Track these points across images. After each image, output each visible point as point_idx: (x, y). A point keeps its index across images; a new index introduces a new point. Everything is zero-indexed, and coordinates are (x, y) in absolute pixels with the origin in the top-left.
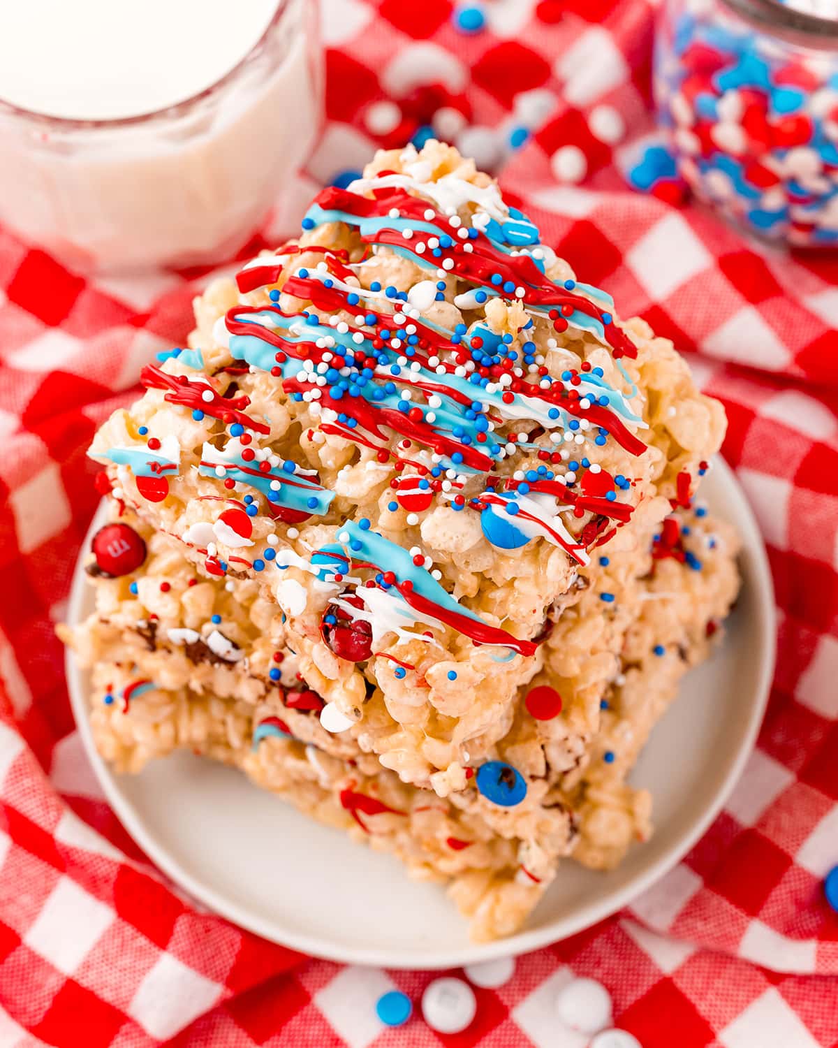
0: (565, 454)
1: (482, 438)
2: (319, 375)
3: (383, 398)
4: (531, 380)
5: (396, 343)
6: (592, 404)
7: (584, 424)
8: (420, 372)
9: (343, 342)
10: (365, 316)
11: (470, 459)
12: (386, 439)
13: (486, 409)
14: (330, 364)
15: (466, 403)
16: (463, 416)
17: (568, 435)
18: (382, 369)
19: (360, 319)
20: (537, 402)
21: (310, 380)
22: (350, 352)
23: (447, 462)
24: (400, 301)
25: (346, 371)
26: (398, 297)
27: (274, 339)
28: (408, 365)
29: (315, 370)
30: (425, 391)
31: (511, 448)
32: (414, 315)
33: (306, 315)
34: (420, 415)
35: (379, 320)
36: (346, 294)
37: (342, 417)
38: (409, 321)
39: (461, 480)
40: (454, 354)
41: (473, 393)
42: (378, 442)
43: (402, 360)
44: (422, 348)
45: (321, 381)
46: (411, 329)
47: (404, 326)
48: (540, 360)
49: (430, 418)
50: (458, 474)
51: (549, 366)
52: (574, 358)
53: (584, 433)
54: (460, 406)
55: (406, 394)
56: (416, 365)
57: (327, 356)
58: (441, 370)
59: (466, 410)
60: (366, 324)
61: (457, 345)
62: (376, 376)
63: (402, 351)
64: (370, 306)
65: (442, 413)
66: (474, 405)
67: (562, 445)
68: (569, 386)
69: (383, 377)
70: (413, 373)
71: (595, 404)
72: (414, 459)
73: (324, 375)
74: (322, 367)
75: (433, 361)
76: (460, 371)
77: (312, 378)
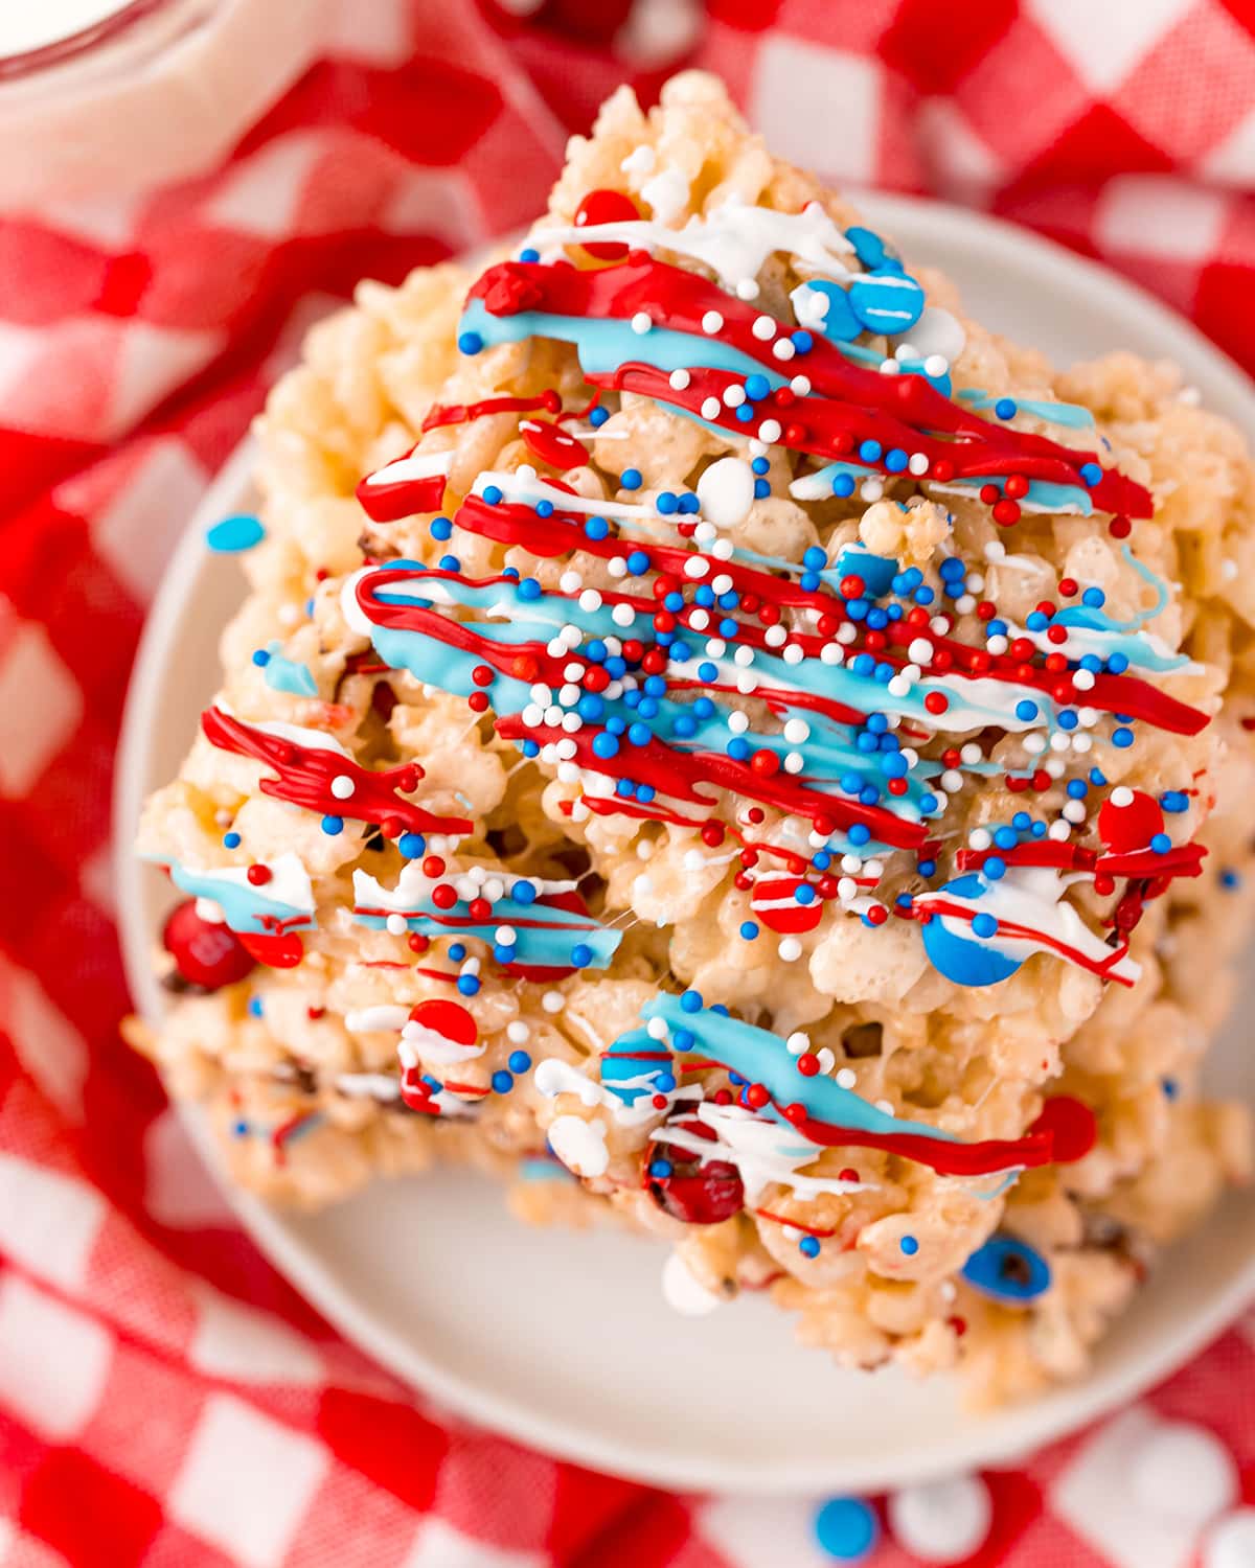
0: (1055, 769)
1: (900, 786)
2: (566, 710)
3: (695, 730)
4: (968, 634)
5: (699, 619)
6: (1096, 676)
7: (1087, 716)
8: (755, 663)
9: (596, 627)
10: (626, 558)
11: (881, 828)
12: (711, 802)
13: (894, 723)
14: (581, 684)
15: (854, 720)
16: (854, 747)
17: (1059, 740)
18: (678, 670)
19: (616, 566)
20: (988, 687)
21: (548, 722)
22: (613, 647)
23: (837, 841)
24: (688, 519)
25: (614, 691)
26: (682, 510)
27: (461, 636)
28: (729, 654)
29: (555, 702)
30: (771, 705)
31: (953, 780)
32: (722, 551)
33: (512, 578)
34: (775, 759)
35: (654, 559)
36: (581, 518)
37: (625, 786)
38: (717, 567)
39: (873, 870)
40: (813, 616)
41: (865, 698)
42: (699, 813)
43: (715, 647)
44: (748, 611)
45: (572, 723)
46: (722, 584)
47: (707, 580)
48: (976, 583)
49: (793, 764)
50: (862, 861)
51: (993, 596)
52: (1041, 573)
53: (1088, 730)
54: (846, 731)
55: (738, 722)
56: (744, 653)
57: (574, 671)
58: (793, 653)
59: (858, 735)
60: (630, 573)
61: (817, 595)
62: (673, 685)
63: (713, 630)
64: (631, 533)
65: (815, 751)
66: (873, 723)
67: (1048, 754)
68: (1043, 641)
69: (686, 684)
70: (742, 670)
71: (1105, 672)
72: (775, 841)
73: (575, 708)
74: (569, 694)
75: (774, 635)
76: (831, 653)
77: (553, 717)
